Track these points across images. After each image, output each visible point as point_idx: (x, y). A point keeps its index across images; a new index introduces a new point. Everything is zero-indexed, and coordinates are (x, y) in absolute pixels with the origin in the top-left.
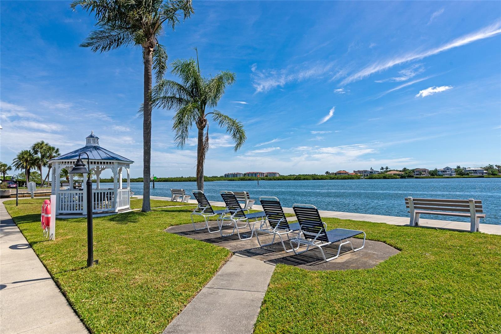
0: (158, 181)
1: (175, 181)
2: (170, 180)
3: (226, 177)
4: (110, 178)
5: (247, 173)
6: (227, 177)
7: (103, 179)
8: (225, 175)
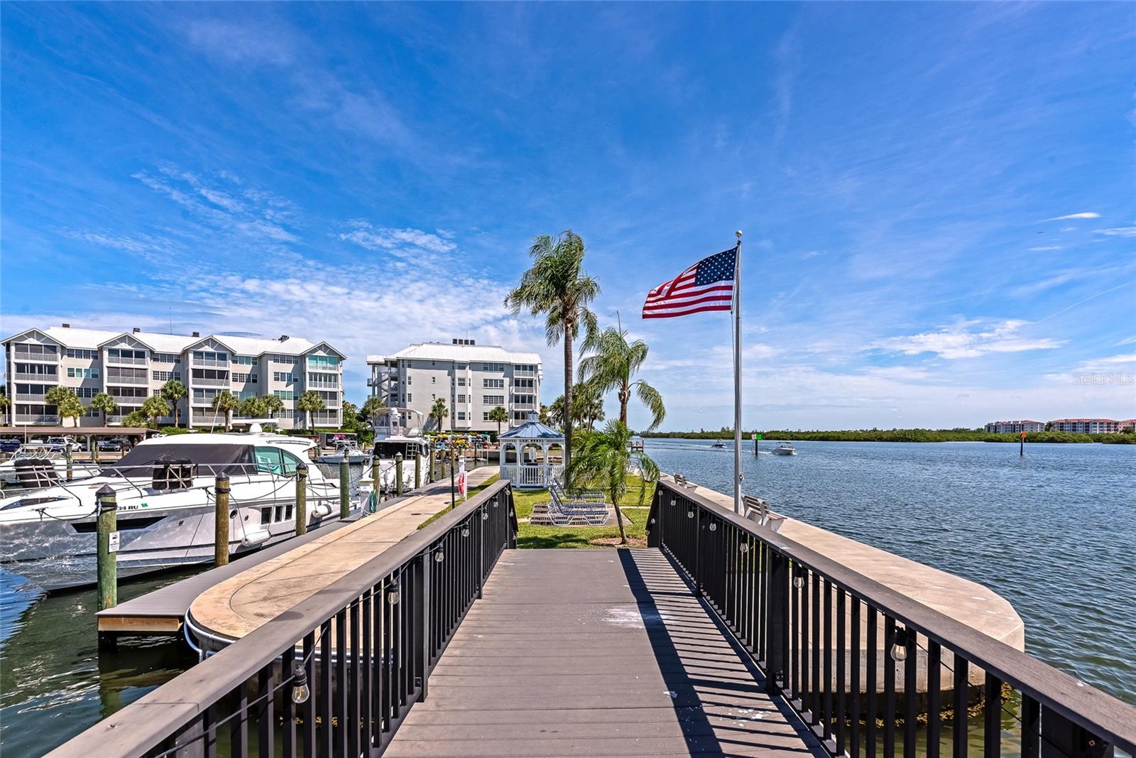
0: (809, 439)
1: (844, 440)
2: (834, 437)
3: (989, 431)
4: (720, 430)
5: (1057, 423)
6: (992, 430)
7: (707, 433)
8: (989, 427)
